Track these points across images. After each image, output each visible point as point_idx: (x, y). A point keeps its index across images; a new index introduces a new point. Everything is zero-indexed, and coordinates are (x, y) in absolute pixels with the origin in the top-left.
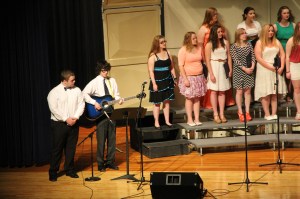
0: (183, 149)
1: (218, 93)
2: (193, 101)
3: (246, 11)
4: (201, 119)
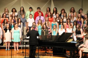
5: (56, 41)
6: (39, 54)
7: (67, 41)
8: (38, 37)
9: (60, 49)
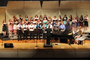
0: (9, 39)
1: (15, 30)
2: (11, 31)
3: (20, 16)
4: (12, 34)
8: (51, 32)
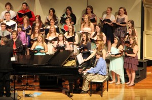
5: (45, 65)
6: (16, 88)
7: (64, 64)
9: (52, 77)
